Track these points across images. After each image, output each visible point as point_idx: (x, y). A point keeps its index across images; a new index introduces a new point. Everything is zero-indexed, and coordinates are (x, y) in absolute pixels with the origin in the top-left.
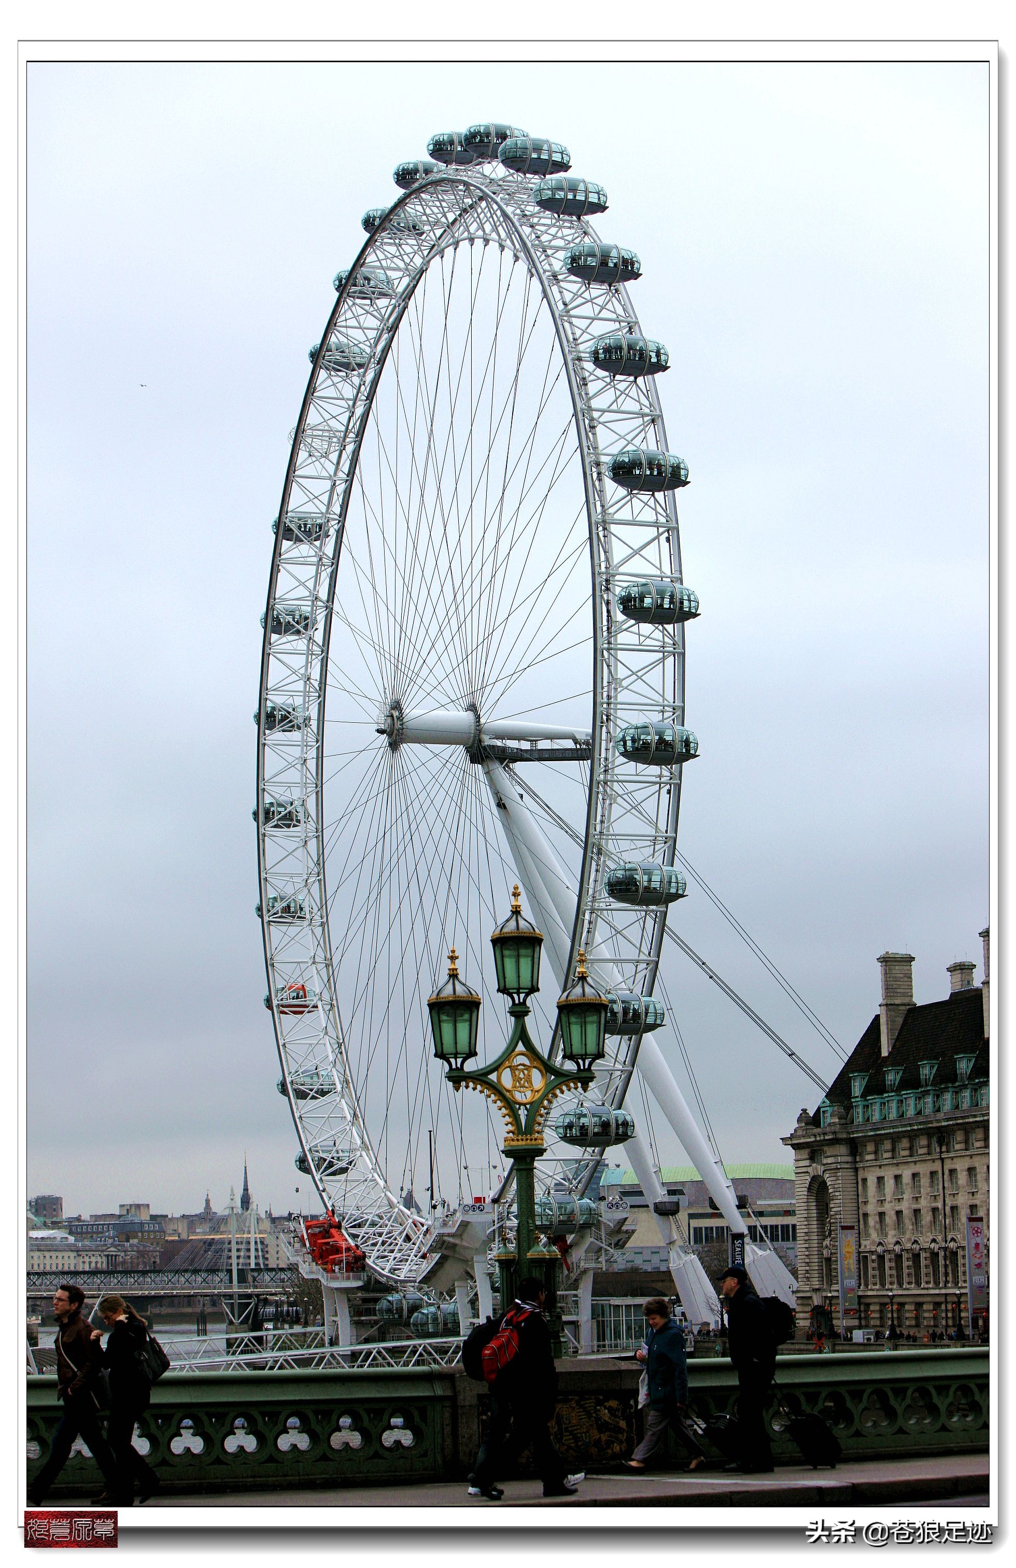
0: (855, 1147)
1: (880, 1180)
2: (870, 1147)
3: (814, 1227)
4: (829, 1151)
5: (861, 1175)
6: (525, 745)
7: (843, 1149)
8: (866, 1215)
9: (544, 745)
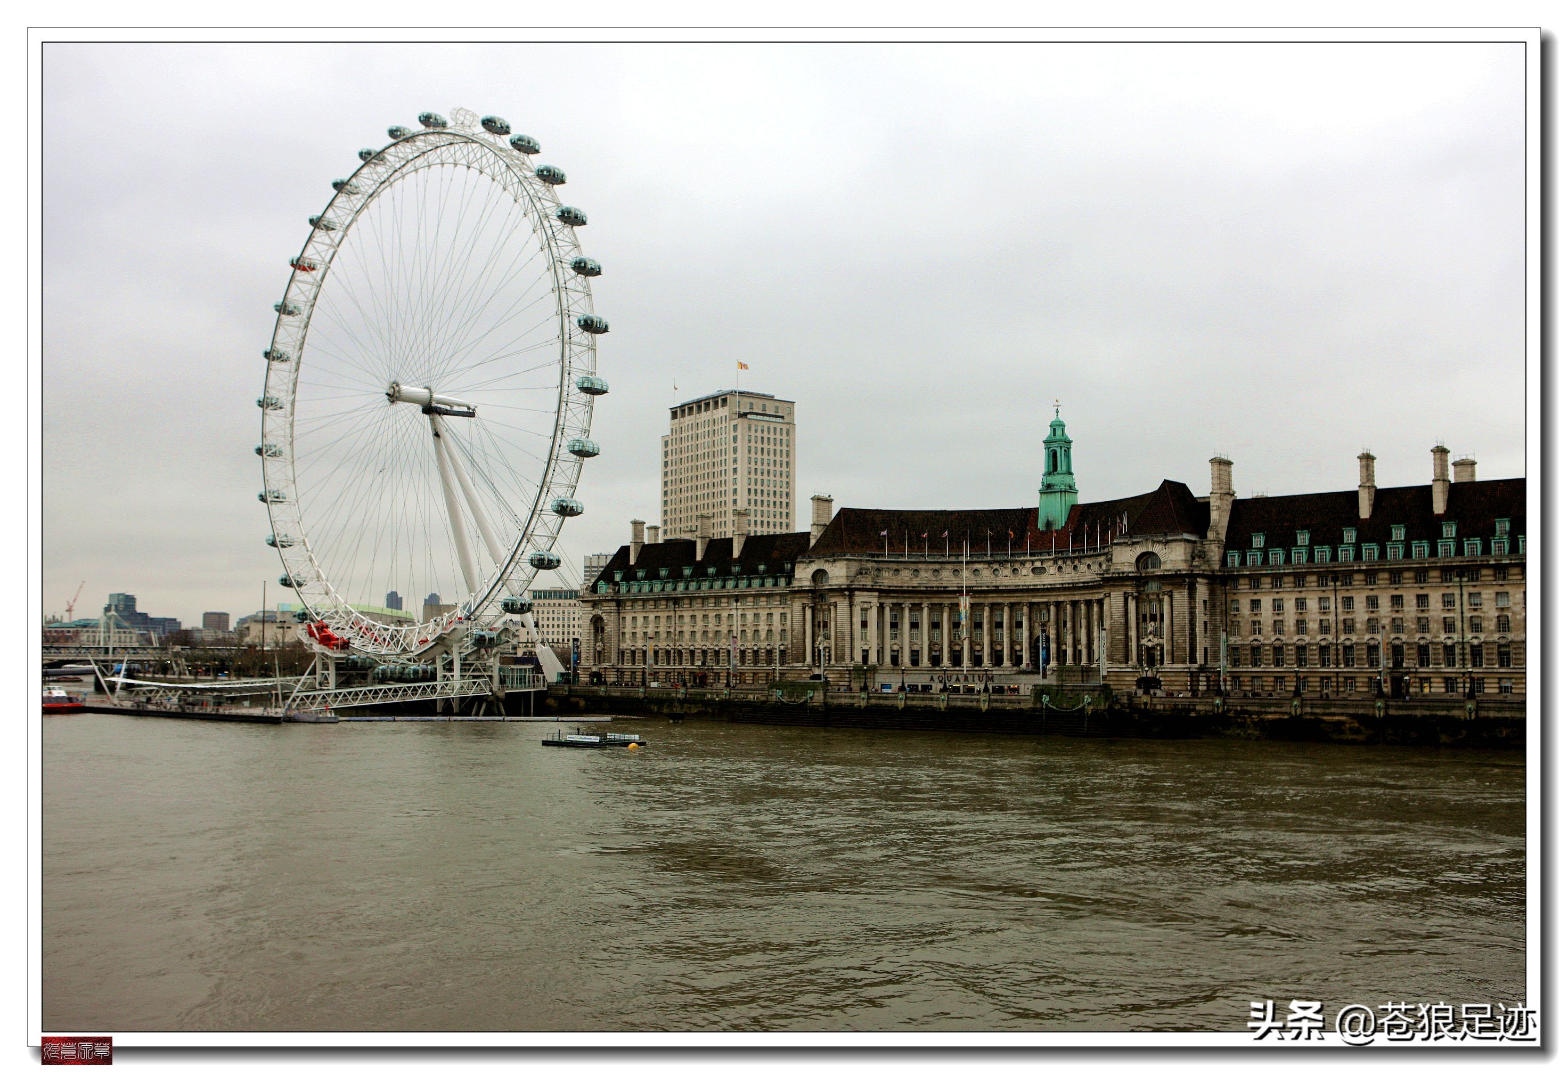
0: (619, 603)
1: (634, 618)
2: (629, 604)
3: (592, 637)
4: (605, 604)
5: (622, 615)
6: (448, 408)
7: (614, 604)
8: (624, 633)
9: (456, 409)
